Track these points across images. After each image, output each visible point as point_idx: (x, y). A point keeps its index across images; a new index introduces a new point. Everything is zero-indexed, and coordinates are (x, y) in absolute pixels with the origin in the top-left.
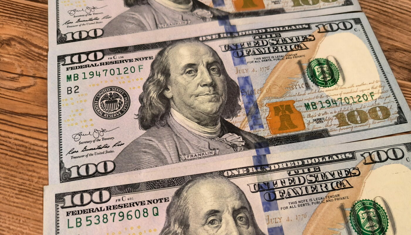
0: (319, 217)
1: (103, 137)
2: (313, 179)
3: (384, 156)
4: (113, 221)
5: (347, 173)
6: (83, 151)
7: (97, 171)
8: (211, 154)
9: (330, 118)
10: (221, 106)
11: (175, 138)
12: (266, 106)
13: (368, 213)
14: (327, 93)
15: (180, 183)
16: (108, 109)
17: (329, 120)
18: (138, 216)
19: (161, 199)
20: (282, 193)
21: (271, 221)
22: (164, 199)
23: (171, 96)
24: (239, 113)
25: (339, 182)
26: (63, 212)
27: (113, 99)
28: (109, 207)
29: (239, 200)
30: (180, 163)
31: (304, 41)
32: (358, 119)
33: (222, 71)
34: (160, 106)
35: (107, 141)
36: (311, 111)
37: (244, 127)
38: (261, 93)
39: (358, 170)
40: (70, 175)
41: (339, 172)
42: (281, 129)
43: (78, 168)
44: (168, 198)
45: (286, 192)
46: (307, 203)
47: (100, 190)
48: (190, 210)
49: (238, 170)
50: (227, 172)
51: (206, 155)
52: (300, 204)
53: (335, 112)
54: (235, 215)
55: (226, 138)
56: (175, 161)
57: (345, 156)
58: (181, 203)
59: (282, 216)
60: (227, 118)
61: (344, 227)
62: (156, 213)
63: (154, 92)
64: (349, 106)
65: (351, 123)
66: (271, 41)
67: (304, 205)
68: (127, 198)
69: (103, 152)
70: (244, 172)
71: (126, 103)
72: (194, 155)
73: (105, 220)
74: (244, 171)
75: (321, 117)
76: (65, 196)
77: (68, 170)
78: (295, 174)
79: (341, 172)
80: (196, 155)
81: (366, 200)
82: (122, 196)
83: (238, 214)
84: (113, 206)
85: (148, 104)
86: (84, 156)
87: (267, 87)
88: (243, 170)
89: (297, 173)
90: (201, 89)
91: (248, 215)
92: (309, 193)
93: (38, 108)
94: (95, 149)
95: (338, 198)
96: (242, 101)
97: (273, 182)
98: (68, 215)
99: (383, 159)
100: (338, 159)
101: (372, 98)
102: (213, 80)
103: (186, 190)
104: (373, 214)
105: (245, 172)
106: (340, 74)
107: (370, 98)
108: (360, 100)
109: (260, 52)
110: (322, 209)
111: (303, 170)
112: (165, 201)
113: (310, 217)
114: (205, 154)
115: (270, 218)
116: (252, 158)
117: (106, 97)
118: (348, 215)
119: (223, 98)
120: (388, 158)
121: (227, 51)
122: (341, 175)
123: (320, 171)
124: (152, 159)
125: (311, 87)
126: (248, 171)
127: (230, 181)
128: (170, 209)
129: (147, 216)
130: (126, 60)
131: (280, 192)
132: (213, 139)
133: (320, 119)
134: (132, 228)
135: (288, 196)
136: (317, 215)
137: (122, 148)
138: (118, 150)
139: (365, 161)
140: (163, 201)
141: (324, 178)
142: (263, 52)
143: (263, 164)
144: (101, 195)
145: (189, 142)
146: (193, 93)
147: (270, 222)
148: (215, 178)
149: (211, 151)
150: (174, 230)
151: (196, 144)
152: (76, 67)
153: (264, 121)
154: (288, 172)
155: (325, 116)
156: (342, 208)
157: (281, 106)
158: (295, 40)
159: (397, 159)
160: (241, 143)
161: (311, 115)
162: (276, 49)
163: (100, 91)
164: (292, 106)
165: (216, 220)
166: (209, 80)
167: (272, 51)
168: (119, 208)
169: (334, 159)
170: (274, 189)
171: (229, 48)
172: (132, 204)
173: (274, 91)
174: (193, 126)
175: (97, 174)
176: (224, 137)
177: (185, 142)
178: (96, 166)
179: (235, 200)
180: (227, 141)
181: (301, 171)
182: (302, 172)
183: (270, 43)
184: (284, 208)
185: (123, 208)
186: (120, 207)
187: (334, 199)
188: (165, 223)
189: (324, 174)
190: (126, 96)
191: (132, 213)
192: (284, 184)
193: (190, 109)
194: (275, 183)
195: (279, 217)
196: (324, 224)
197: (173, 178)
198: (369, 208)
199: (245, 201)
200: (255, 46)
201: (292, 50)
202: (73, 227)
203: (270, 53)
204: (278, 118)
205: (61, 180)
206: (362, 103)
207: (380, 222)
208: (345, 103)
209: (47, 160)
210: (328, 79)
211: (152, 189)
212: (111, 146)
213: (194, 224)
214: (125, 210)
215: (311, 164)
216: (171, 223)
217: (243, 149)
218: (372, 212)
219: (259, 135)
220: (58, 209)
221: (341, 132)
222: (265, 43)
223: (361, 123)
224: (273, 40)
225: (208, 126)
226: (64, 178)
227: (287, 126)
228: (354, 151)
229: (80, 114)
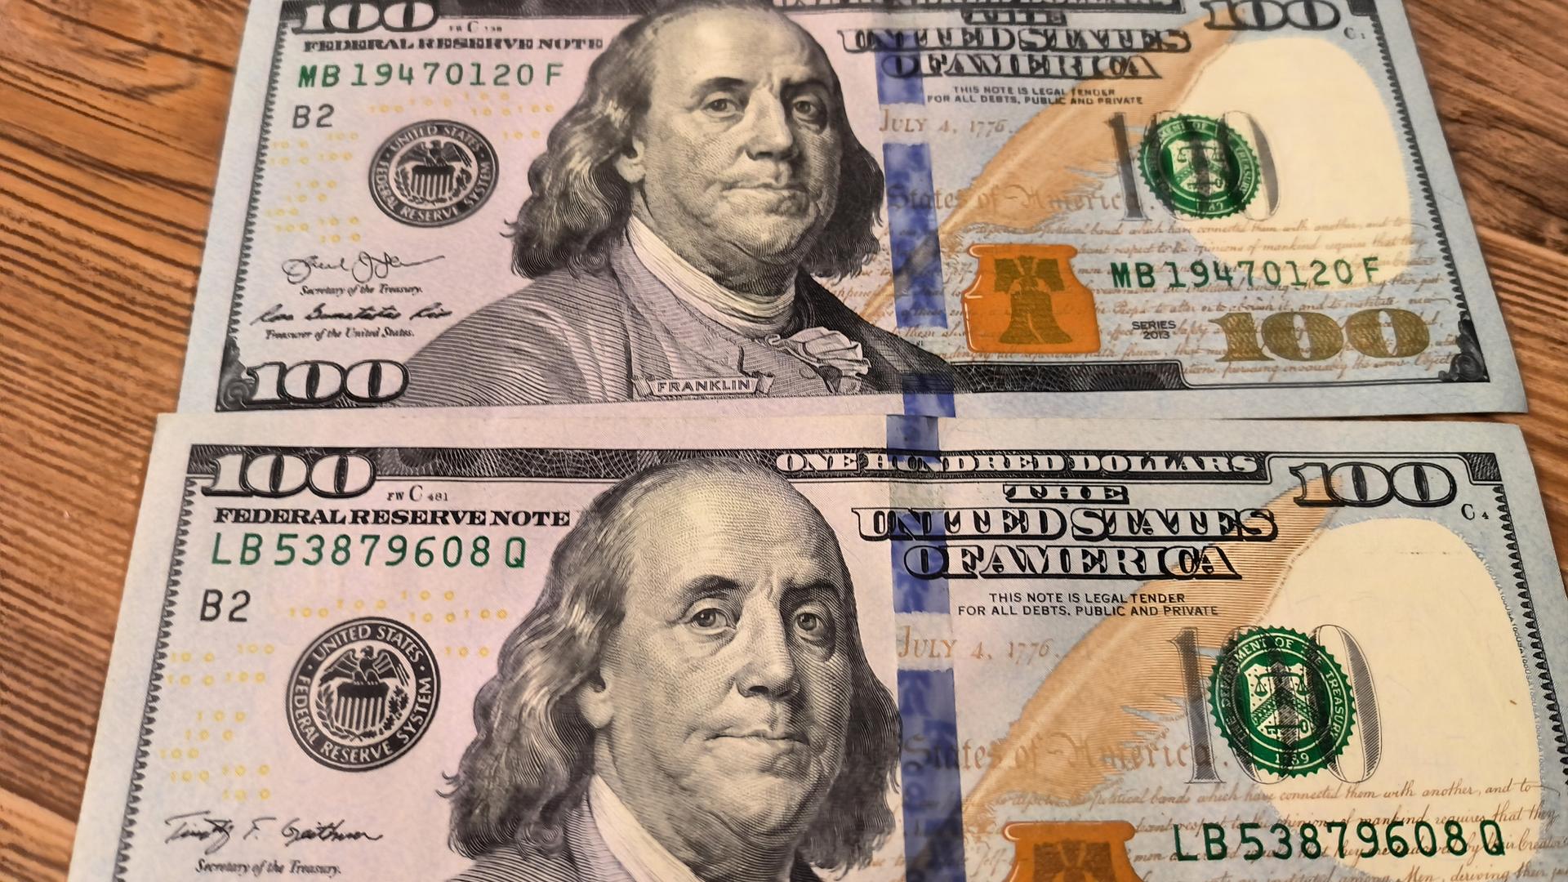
0: (1094, 663)
1: (384, 281)
2: (1097, 527)
3: (1376, 486)
4: (367, 563)
5: (1225, 523)
6: (309, 318)
7: (343, 388)
8: (744, 390)
9: (1197, 325)
10: (808, 230)
11: (627, 316)
12: (967, 251)
13: (1279, 677)
14: (1202, 239)
15: (619, 470)
16: (419, 192)
17: (1192, 332)
18: (452, 558)
19: (541, 515)
20: (972, 555)
21: (916, 648)
22: (552, 516)
23: (640, 177)
24: (868, 262)
25: (1191, 551)
26: (205, 508)
27: (440, 160)
28: (361, 514)
29: (813, 557)
30: (630, 405)
31: (1147, 48)
32: (1304, 343)
33: (832, 114)
34: (594, 203)
35: (395, 295)
36: (1131, 292)
37: (877, 312)
38: (960, 206)
39: (1271, 519)
40: (253, 391)
41: (1198, 516)
42: (1009, 338)
43: (283, 370)
44: (567, 514)
45: (987, 556)
46: (1058, 605)
47: (343, 453)
48: (635, 566)
49: (827, 456)
50: (790, 458)
51: (725, 388)
52: (1032, 604)
53: (1220, 308)
54: (789, 605)
55: (804, 344)
56: (613, 395)
57: (1230, 463)
58: (610, 538)
59: (958, 637)
60: (820, 276)
61: (1182, 712)
62: (516, 560)
63: (584, 157)
64: (1276, 293)
65: (1273, 351)
66: (1027, 36)
67: (1045, 611)
68: (427, 492)
69: (374, 329)
70: (846, 464)
71: (483, 181)
72: (682, 384)
73: (341, 556)
74: (848, 461)
75: (1165, 316)
76: (223, 455)
77: (248, 374)
78: (1032, 497)
79: (1203, 516)
80: (688, 386)
81: (1282, 630)
82: (411, 484)
83: (799, 605)
84: (377, 513)
85: (556, 191)
86: (309, 334)
87: (986, 190)
88: (846, 458)
89: (1039, 498)
90: (746, 165)
91: (835, 614)
92: (1073, 571)
93: (188, 160)
94: (349, 317)
95: (1175, 606)
96: (885, 224)
97: (947, 515)
98: (219, 520)
99: (1371, 497)
100: (1200, 470)
101: (1370, 277)
102: (794, 139)
103: (635, 497)
104: (1302, 682)
105: (853, 466)
106: (1261, 178)
107: (1360, 276)
108: (1320, 279)
109: (979, 68)
110: (1111, 636)
111: (1063, 489)
112: (556, 523)
113: (1061, 654)
114: (720, 385)
115: (914, 636)
116: (884, 421)
117: (417, 153)
118: (1206, 671)
119: (821, 207)
120: (1392, 493)
121: (862, 50)
122: (1201, 529)
123: (1126, 501)
124: (536, 378)
125: (1146, 210)
126: (862, 461)
127: (793, 488)
128: (568, 553)
129: (481, 564)
130: (507, 41)
131: (964, 553)
132: (758, 337)
133: (1162, 323)
134: (425, 596)
135: (991, 571)
136: (1089, 656)
137: (440, 325)
138: (428, 331)
139: (1305, 492)
140: (547, 521)
141: (1136, 528)
142: (992, 66)
143: (923, 445)
144: (341, 472)
145: (673, 338)
146: (718, 177)
147: (911, 649)
148: (741, 471)
149: (744, 380)
150: (566, 622)
151: (698, 349)
152: (339, 43)
153: (951, 303)
154: (1007, 489)
155: (1178, 318)
156: (1187, 644)
157: (1023, 259)
158: (1114, 42)
159: (1425, 502)
160: (857, 367)
161: (1131, 306)
162: (1039, 65)
163: (402, 132)
164: (1061, 266)
165: (720, 612)
166: (780, 138)
167: (1024, 66)
168: (393, 522)
169: (1184, 468)
170: (945, 538)
171: (870, 41)
172: (440, 514)
173: (1006, 206)
174: (699, 287)
175: (341, 398)
176: (799, 337)
177: (660, 335)
178: (344, 373)
179: (800, 554)
180: (806, 352)
181: (1054, 493)
182: (1061, 498)
183: (1021, 41)
184: (971, 610)
185: (406, 526)
186: (396, 520)
187: (1160, 606)
188: (542, 595)
189: (1141, 516)
190: (487, 158)
191: (436, 547)
192: (984, 528)
193: (696, 228)
194: (951, 520)
195: (946, 636)
196: (1111, 689)
197: (597, 452)
198: (1289, 660)
199: (835, 563)
200: (966, 46)
201: (1098, 75)
202: (228, 562)
203: (1016, 73)
204: (1003, 301)
205: (218, 403)
206: (1326, 288)
207: (1320, 713)
208: (1264, 282)
209: (187, 332)
210: (1214, 189)
211: (518, 476)
212: (406, 314)
213: (641, 615)
214: (414, 533)
215: (1098, 474)
216: (560, 597)
217: (858, 388)
218: (1297, 675)
219: (926, 348)
220: (192, 493)
221: (1230, 379)
222: (1004, 39)
223: (1311, 359)
224: (1033, 32)
225: (749, 292)
226: (231, 399)
227: (1034, 331)
228: (1267, 453)
229: (322, 197)
